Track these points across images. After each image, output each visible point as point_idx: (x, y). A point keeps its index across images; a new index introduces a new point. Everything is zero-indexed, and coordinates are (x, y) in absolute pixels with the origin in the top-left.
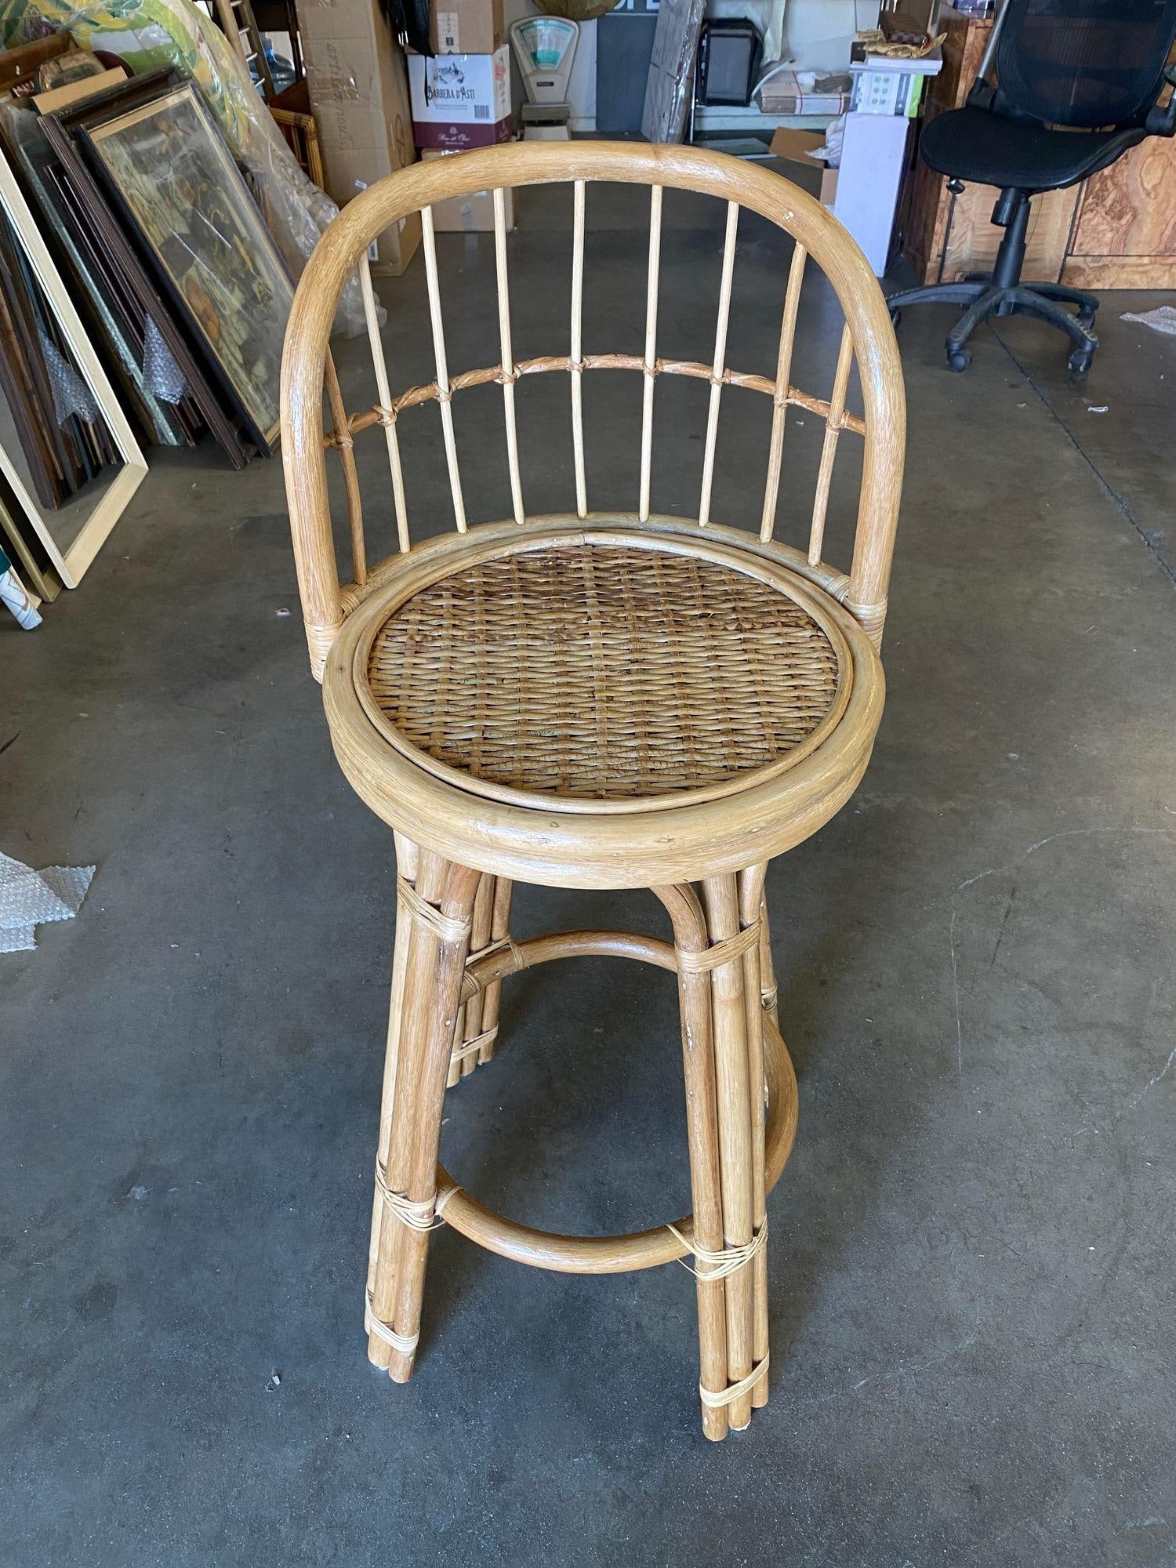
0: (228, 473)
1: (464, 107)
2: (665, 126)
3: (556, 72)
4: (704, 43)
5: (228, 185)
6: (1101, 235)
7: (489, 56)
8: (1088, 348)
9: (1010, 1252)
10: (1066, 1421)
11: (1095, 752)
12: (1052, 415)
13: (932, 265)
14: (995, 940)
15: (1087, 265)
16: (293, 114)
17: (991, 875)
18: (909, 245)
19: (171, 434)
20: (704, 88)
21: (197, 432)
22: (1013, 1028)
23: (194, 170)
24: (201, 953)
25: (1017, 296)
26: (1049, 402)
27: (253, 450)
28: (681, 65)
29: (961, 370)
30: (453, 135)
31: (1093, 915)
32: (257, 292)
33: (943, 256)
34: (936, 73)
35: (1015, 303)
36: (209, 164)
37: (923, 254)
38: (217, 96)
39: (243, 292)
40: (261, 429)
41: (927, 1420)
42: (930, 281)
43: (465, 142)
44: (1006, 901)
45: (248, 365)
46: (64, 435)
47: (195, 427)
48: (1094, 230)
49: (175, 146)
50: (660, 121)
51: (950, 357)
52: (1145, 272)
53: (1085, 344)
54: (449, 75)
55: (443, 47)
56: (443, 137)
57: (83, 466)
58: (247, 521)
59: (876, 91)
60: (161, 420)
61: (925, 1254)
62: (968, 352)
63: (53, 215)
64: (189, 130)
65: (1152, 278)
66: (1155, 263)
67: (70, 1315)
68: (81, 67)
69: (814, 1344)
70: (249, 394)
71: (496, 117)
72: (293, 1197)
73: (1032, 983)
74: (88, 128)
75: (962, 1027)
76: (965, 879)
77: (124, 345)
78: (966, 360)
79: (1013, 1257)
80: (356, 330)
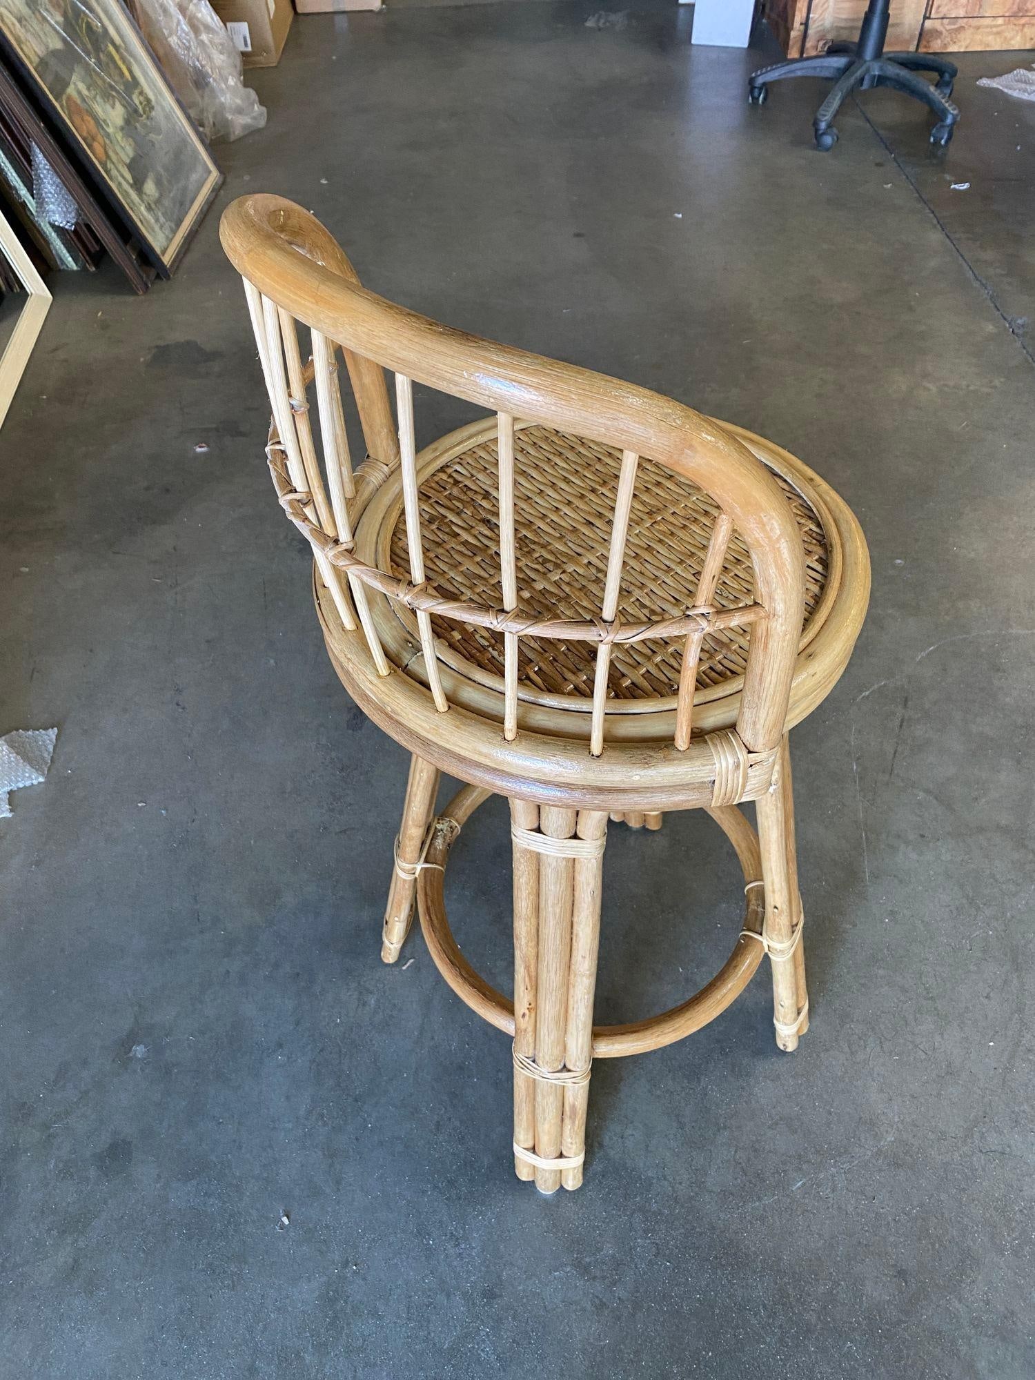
0: (131, 299)
8: (949, 121)
9: (921, 1053)
10: (976, 1205)
11: (972, 555)
12: (917, 195)
13: (795, 34)
14: (892, 751)
15: (944, 28)
17: (885, 685)
18: (771, 9)
19: (70, 259)
21: (96, 256)
22: (911, 836)
24: (166, 810)
25: (881, 69)
26: (913, 181)
27: (153, 273)
29: (827, 150)
31: (979, 720)
32: (138, 103)
33: (806, 24)
35: (879, 76)
37: (786, 21)
39: (124, 106)
40: (158, 251)
41: (858, 1214)
42: (793, 53)
44: (900, 711)
45: (138, 185)
47: (92, 250)
51: (818, 136)
52: (998, 33)
53: (946, 117)
58: (154, 351)
61: (847, 1060)
62: (835, 130)
65: (1005, 38)
66: (1009, 23)
67: (92, 1173)
69: (755, 1150)
70: (142, 215)
72: (280, 1046)
73: (927, 791)
75: (867, 838)
76: (861, 691)
77: (12, 170)
78: (833, 139)
79: (924, 1057)
80: (237, 132)
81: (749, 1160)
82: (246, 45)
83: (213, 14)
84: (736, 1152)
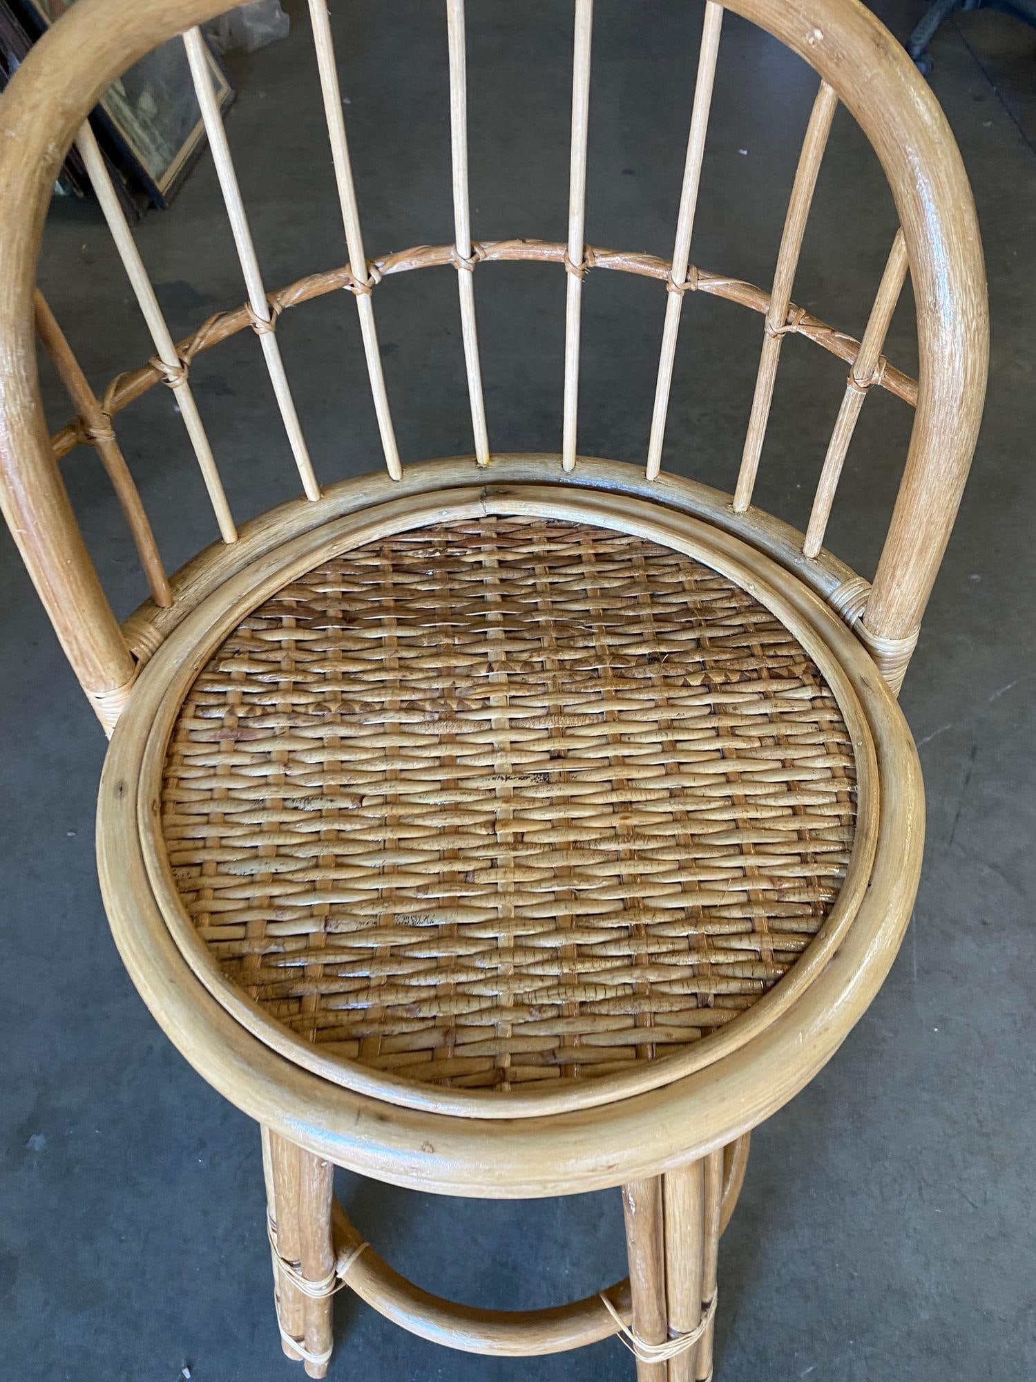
9: (968, 1205)
12: (1021, 135)
14: (954, 813)
17: (950, 730)
22: (972, 923)
26: (1017, 118)
27: (146, 203)
40: (152, 174)
44: (966, 763)
62: (929, 57)
69: (758, 1320)
70: (136, 132)
73: (994, 866)
78: (927, 67)
79: (971, 1210)
80: (256, 42)
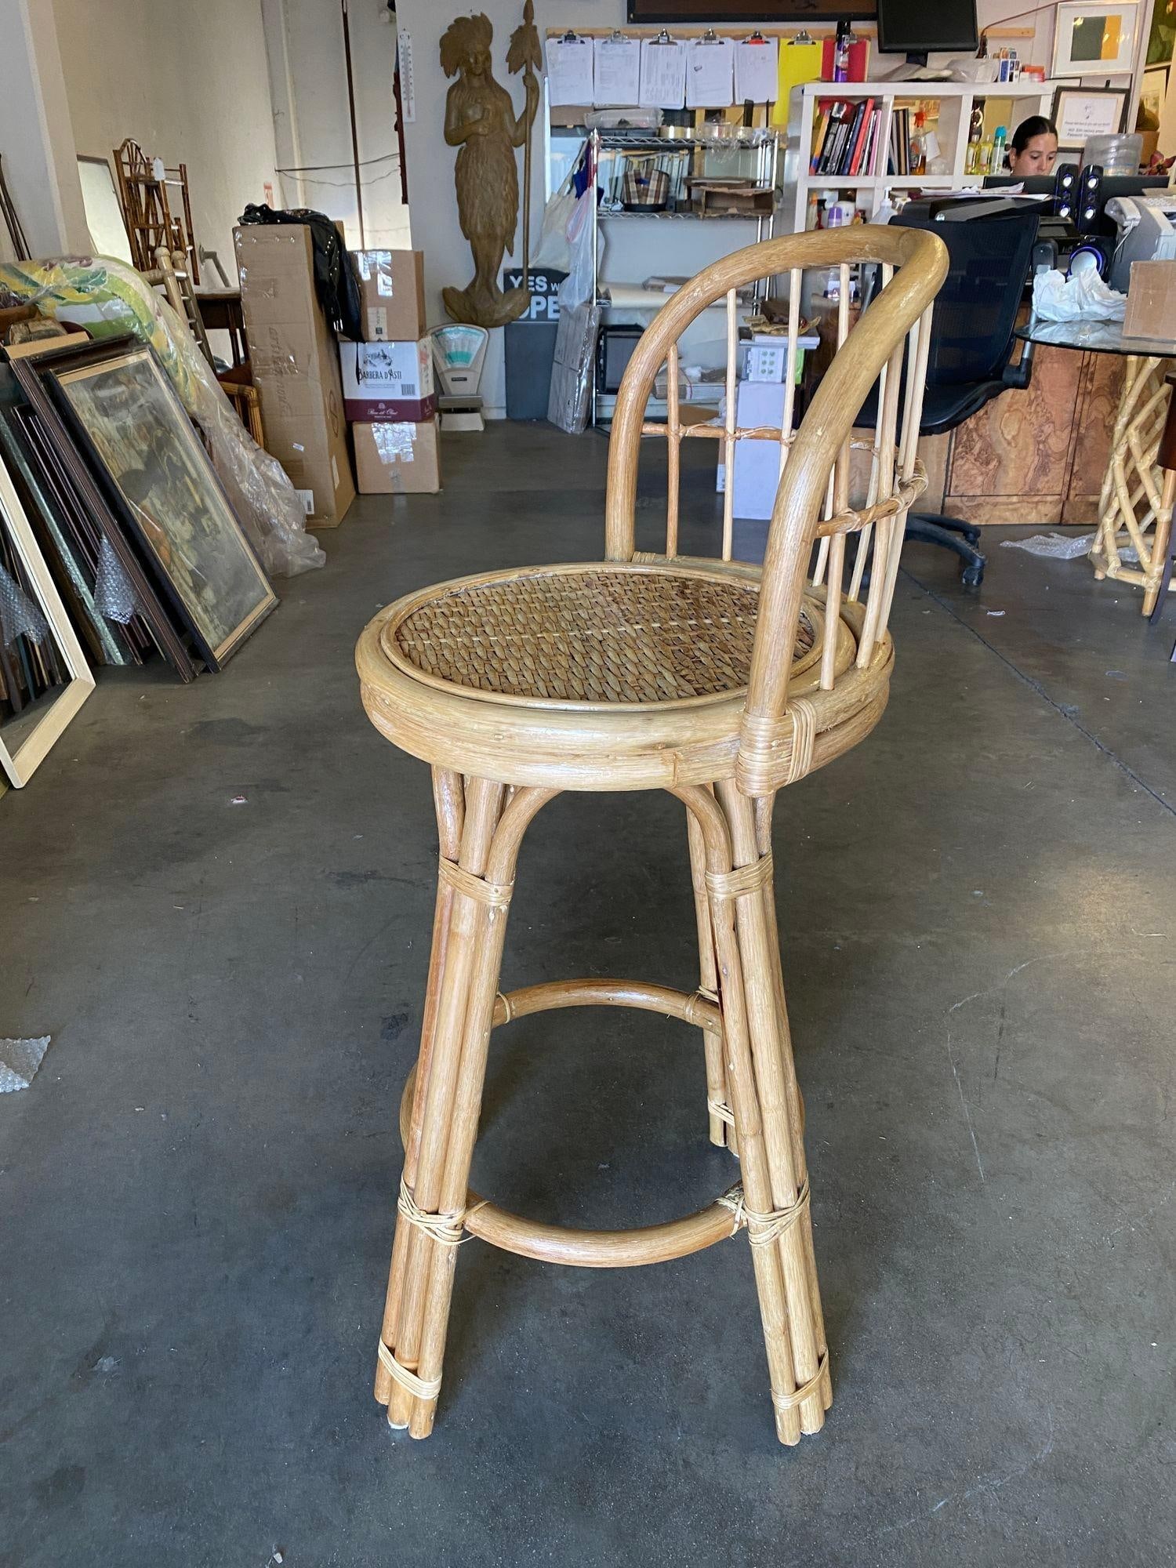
0: (176, 687)
1: (393, 386)
2: (570, 411)
3: (468, 370)
4: (602, 343)
5: (180, 432)
6: (973, 479)
7: (414, 344)
8: (978, 564)
9: (1071, 1355)
11: (1055, 887)
12: (956, 619)
14: (994, 1057)
15: (964, 504)
16: (237, 386)
17: (978, 998)
19: (119, 654)
20: (604, 379)
21: (144, 651)
22: (1027, 1136)
23: (150, 418)
24: (167, 1114)
26: (950, 609)
27: (202, 665)
28: (582, 360)
30: (383, 410)
31: (1084, 1028)
32: (206, 527)
34: (815, 348)
36: (164, 415)
38: (171, 362)
39: (192, 525)
40: (210, 646)
41: (1019, 1538)
43: (393, 416)
44: (998, 1021)
45: (198, 588)
46: (10, 656)
47: (143, 646)
48: (967, 473)
49: (133, 398)
50: (565, 408)
52: (1015, 510)
53: (974, 561)
54: (377, 360)
55: (373, 335)
56: (372, 412)
57: (27, 688)
58: (196, 726)
59: (764, 363)
60: (109, 641)
61: (983, 1364)
63: (16, 452)
64: (146, 385)
65: (1022, 515)
66: (1023, 501)
67: (30, 1504)
68: (47, 331)
69: (882, 1467)
70: (199, 614)
71: (422, 394)
72: (286, 1355)
73: (1039, 1093)
74: (57, 372)
75: (977, 1138)
76: (954, 1003)
77: (77, 569)
79: (1076, 1359)
80: (296, 570)
81: (874, 1477)
82: (309, 509)
83: (283, 474)
84: (857, 1468)
